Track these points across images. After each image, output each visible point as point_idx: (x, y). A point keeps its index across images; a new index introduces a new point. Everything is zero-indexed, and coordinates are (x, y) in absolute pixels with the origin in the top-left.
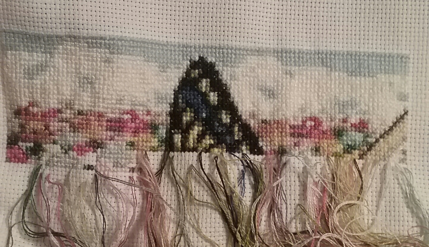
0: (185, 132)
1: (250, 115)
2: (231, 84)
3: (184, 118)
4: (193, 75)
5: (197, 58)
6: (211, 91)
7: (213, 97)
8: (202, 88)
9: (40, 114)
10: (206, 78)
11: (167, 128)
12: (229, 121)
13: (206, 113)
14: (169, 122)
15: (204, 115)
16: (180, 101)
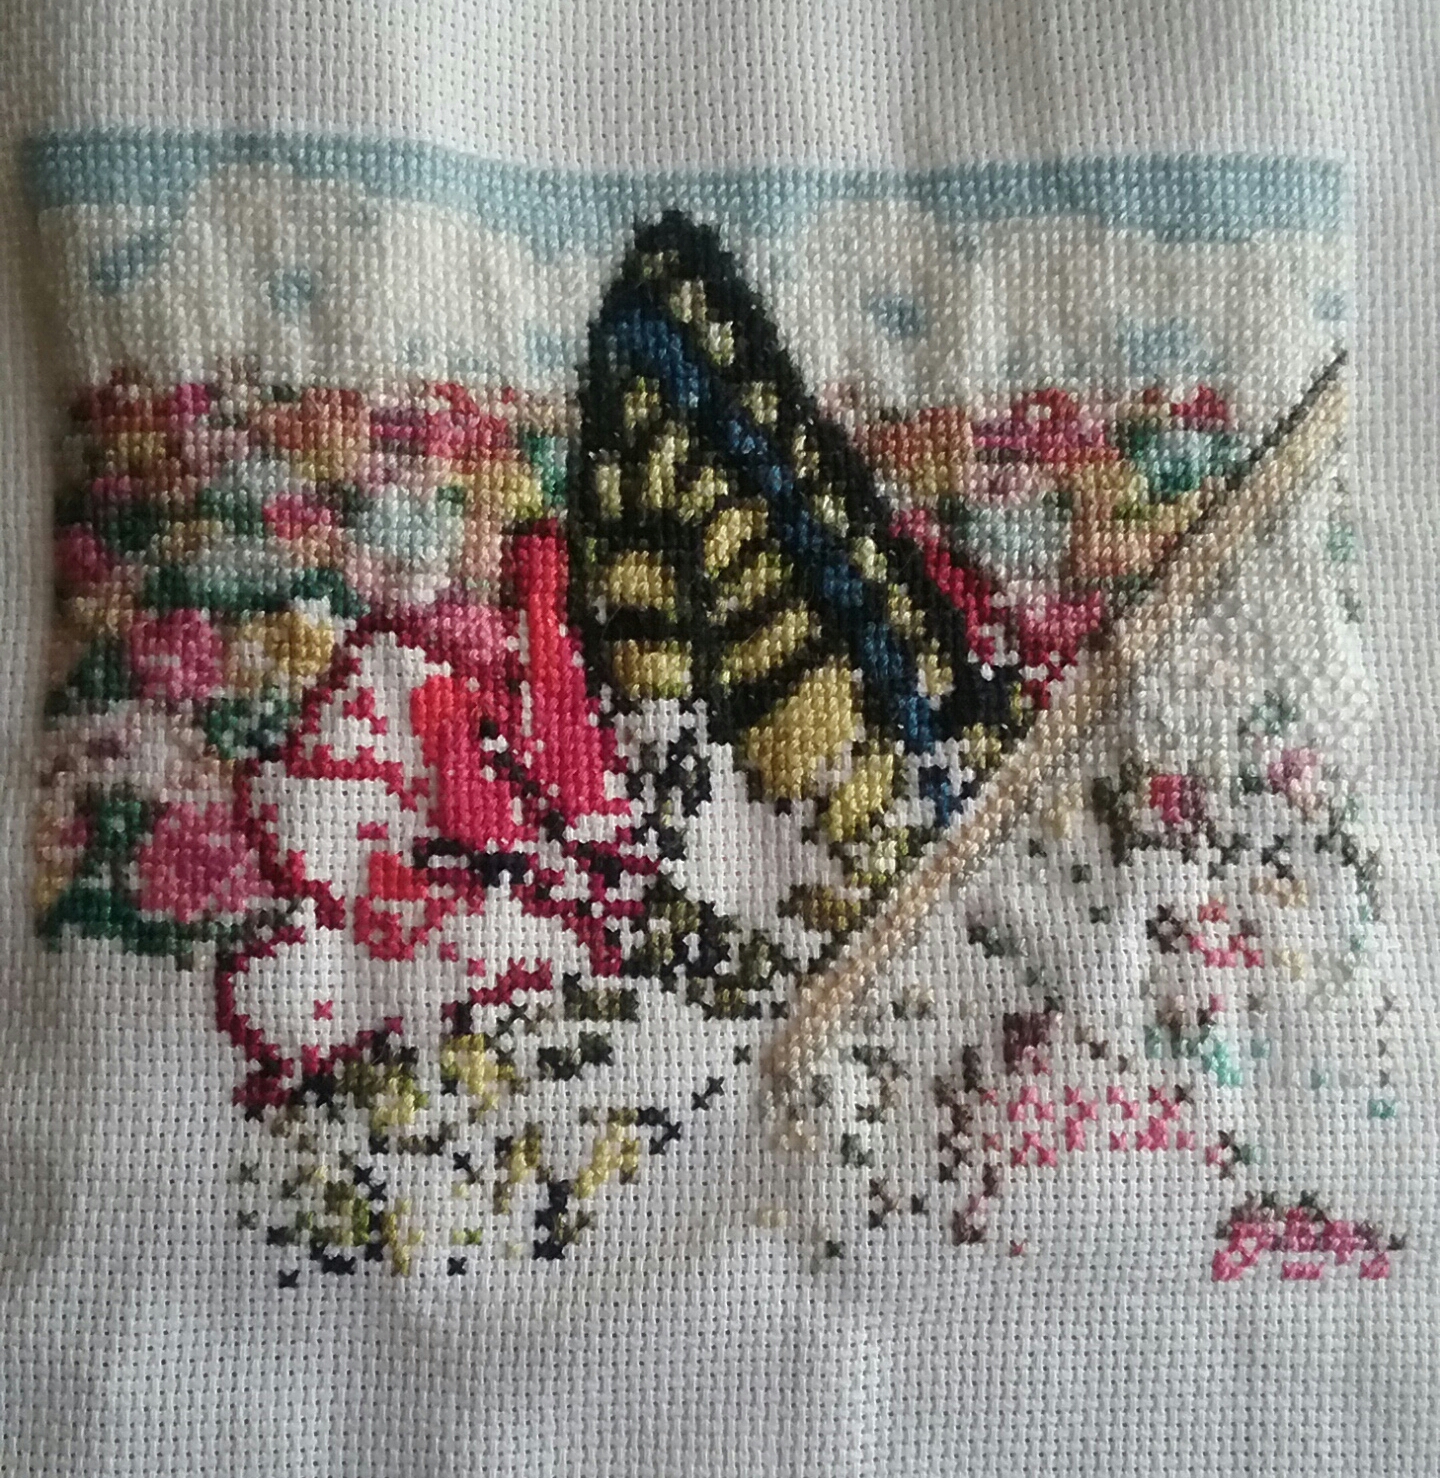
0: (635, 457)
1: (841, 396)
2: (775, 291)
3: (630, 411)
4: (648, 271)
5: (659, 217)
6: (710, 318)
7: (720, 340)
8: (681, 310)
9: (149, 404)
10: (692, 278)
11: (571, 443)
12: (774, 415)
13: (700, 393)
14: (578, 425)
15: (695, 399)
16: (612, 356)
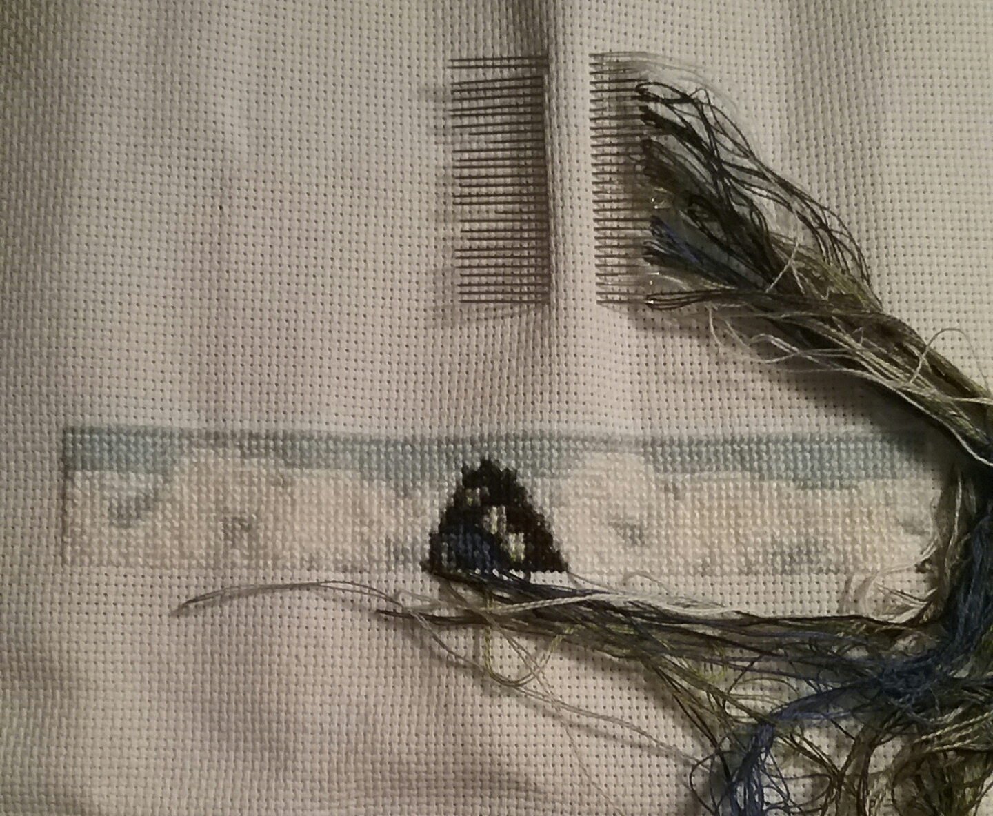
2: (552, 513)
4: (470, 500)
5: (478, 464)
6: (509, 531)
7: (516, 544)
8: (490, 526)
10: (498, 505)
16: (444, 555)
